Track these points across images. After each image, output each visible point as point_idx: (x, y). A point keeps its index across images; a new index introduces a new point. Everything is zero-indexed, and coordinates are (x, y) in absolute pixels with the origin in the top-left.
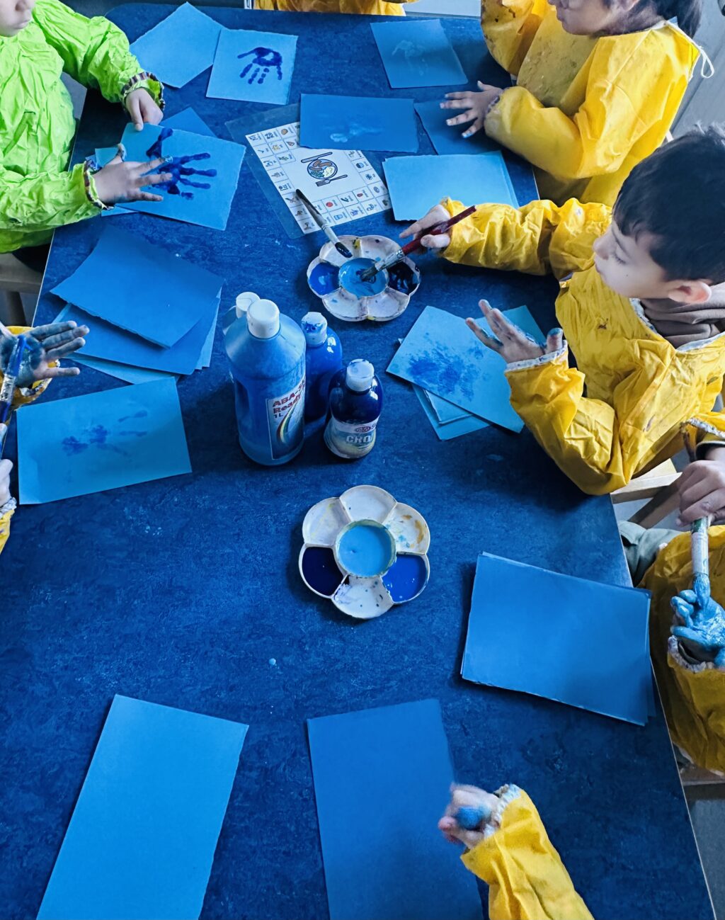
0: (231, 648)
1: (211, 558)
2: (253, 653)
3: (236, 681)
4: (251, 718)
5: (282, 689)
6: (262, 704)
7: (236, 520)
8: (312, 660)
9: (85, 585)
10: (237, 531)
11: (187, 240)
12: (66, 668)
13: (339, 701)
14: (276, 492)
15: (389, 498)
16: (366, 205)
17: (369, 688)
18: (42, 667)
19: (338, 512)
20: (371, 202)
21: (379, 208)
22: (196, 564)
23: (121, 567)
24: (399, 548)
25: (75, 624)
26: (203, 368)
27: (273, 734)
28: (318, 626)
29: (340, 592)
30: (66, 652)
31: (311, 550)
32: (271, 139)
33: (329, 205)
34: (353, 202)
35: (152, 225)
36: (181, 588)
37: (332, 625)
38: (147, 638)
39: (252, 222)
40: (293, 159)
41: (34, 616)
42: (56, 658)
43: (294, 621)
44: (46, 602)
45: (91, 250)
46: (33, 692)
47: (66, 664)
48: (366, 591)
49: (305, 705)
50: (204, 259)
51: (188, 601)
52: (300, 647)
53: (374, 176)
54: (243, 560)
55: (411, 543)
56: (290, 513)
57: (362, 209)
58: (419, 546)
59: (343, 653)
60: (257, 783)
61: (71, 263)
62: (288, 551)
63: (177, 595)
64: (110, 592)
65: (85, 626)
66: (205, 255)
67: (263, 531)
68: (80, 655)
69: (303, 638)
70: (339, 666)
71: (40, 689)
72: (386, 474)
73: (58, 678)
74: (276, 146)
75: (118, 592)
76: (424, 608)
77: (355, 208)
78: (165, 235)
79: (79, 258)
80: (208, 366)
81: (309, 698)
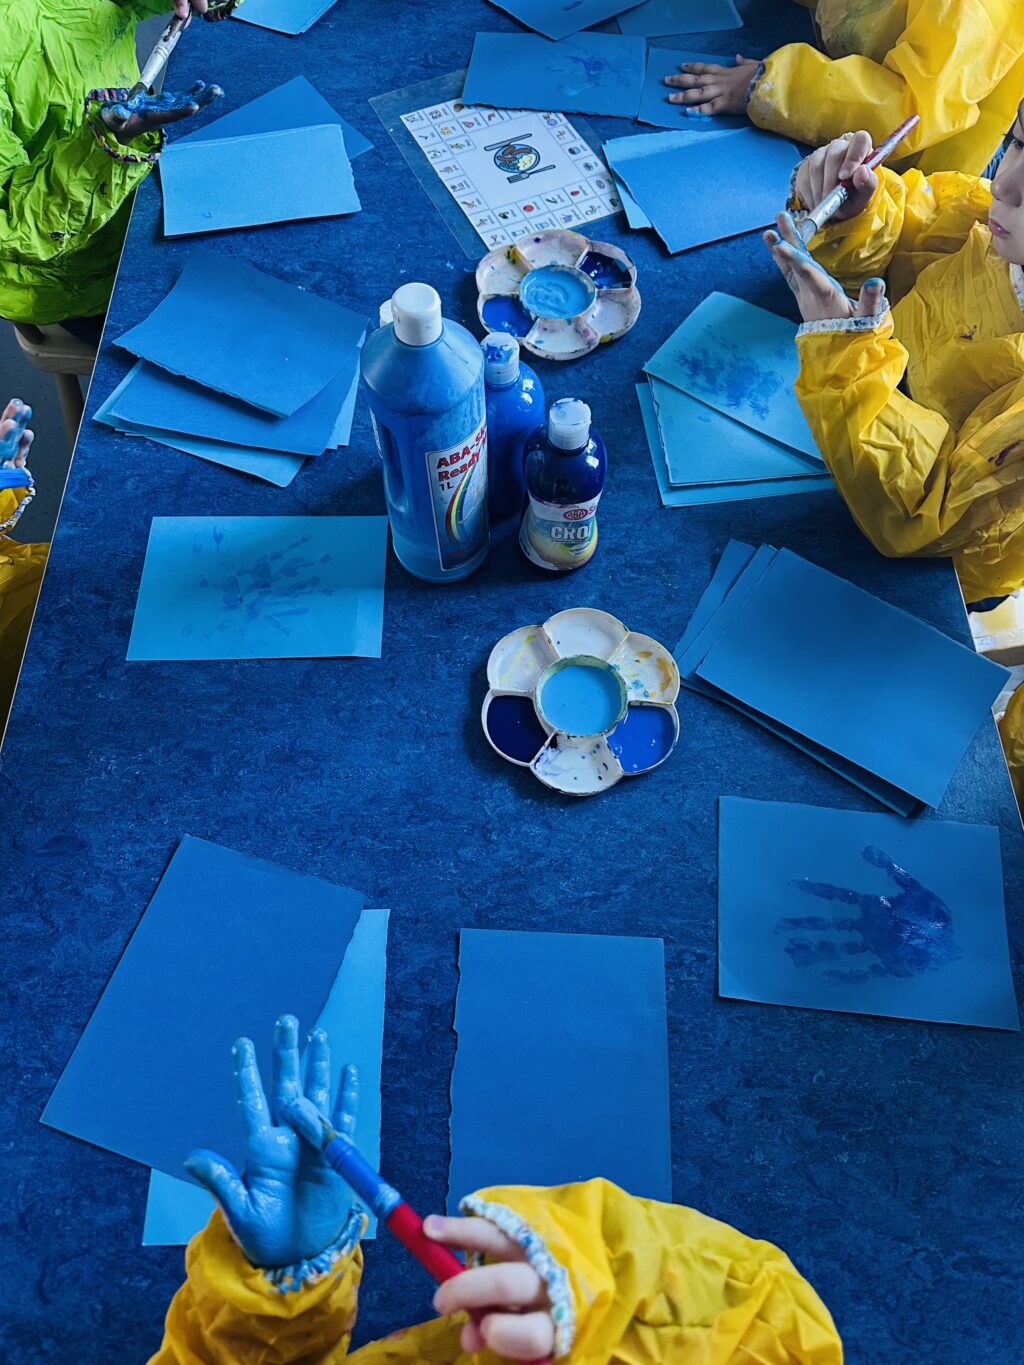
0: (382, 837)
1: (352, 712)
2: (412, 843)
3: (389, 881)
4: (410, 935)
5: (456, 893)
6: (426, 916)
8: (501, 853)
9: (167, 750)
10: (391, 674)
11: (314, 266)
12: (138, 863)
13: (542, 913)
14: (448, 621)
15: (618, 626)
16: (585, 207)
17: (587, 894)
18: (103, 862)
19: (540, 646)
20: (591, 203)
21: (605, 210)
22: (331, 720)
23: (220, 724)
24: (633, 696)
25: (152, 803)
26: (339, 447)
27: (443, 957)
28: (510, 807)
29: (544, 758)
30: (139, 841)
31: (501, 701)
32: (439, 120)
33: (528, 208)
34: (564, 204)
35: (262, 247)
36: (308, 753)
37: (532, 804)
38: (257, 822)
39: (412, 239)
40: (472, 147)
41: (91, 791)
42: (123, 849)
43: (474, 799)
44: (109, 773)
45: (173, 284)
46: (90, 896)
47: (138, 859)
48: (583, 757)
49: (491, 917)
50: (339, 292)
51: (318, 771)
52: (484, 835)
53: (597, 165)
54: (400, 714)
55: (650, 691)
56: (469, 650)
57: (578, 213)
58: (663, 695)
59: (548, 844)
60: (418, 1028)
61: (143, 304)
62: (465, 702)
63: (302, 762)
64: (203, 758)
65: (164, 806)
66: (341, 286)
67: (430, 675)
68: (158, 846)
69: (487, 823)
70: (542, 863)
71: (101, 891)
72: (613, 595)
73: (127, 877)
74: (446, 129)
75: (214, 759)
76: (671, 782)
77: (568, 212)
78: (281, 260)
79: (156, 296)
80: (347, 444)
81: (497, 907)
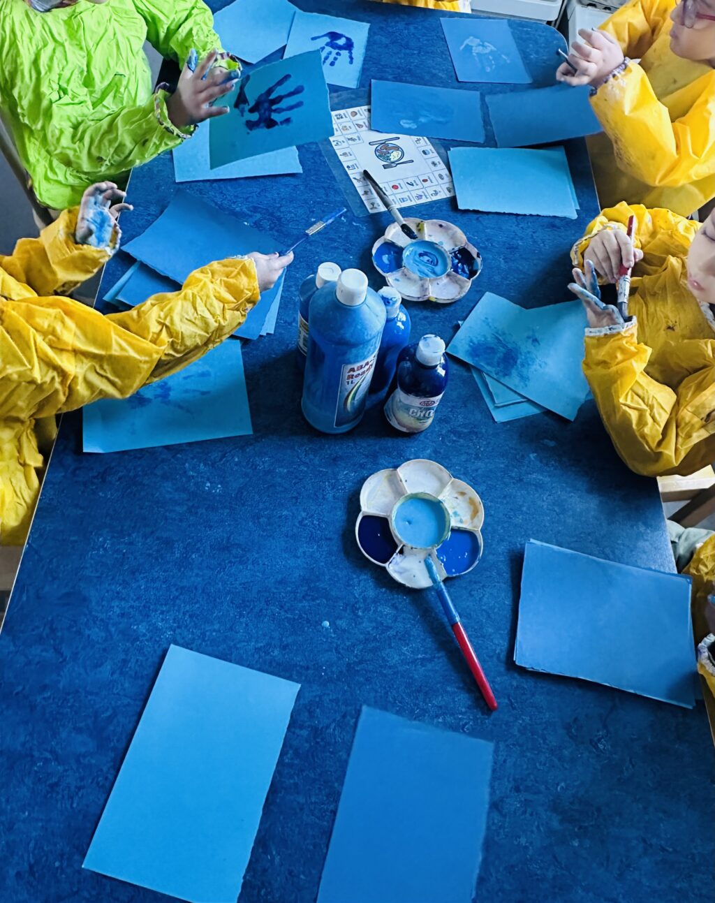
0: (286, 608)
1: (269, 519)
2: (307, 614)
3: (290, 640)
4: (303, 678)
5: (334, 651)
6: (314, 665)
7: (295, 484)
8: (364, 625)
9: (145, 537)
10: (295, 494)
11: (255, 210)
12: (123, 615)
13: (390, 667)
14: (335, 459)
15: (445, 473)
16: (431, 191)
17: (420, 656)
18: (98, 613)
19: (395, 484)
20: (434, 188)
21: (444, 194)
22: (254, 523)
23: (181, 520)
24: (454, 523)
25: (133, 573)
26: (268, 334)
27: (324, 694)
28: (371, 594)
29: (394, 561)
30: (124, 599)
31: (367, 518)
32: (341, 120)
33: (395, 187)
34: (418, 187)
35: (222, 193)
36: (239, 545)
37: (385, 593)
38: (203, 591)
39: (320, 198)
40: (361, 141)
41: (92, 562)
42: (113, 604)
43: (348, 586)
44: (105, 549)
45: (162, 212)
46: (89, 636)
47: (123, 612)
48: (420, 562)
49: (356, 668)
50: (271, 229)
51: (245, 558)
52: (353, 612)
53: (440, 163)
54: (300, 523)
55: (464, 519)
56: (348, 481)
57: (426, 194)
58: (472, 523)
59: (395, 621)
60: (307, 742)
61: (140, 223)
62: (344, 518)
63: (234, 552)
64: (168, 543)
65: (142, 575)
66: (273, 225)
67: (321, 497)
68: (137, 604)
69: (356, 603)
70: (391, 633)
71: (96, 633)
72: (442, 451)
73: (114, 625)
74: (345, 127)
75: (176, 545)
76: (475, 583)
77: (420, 192)
78: (234, 203)
79: (149, 218)
80: (272, 332)
81: (360, 662)
